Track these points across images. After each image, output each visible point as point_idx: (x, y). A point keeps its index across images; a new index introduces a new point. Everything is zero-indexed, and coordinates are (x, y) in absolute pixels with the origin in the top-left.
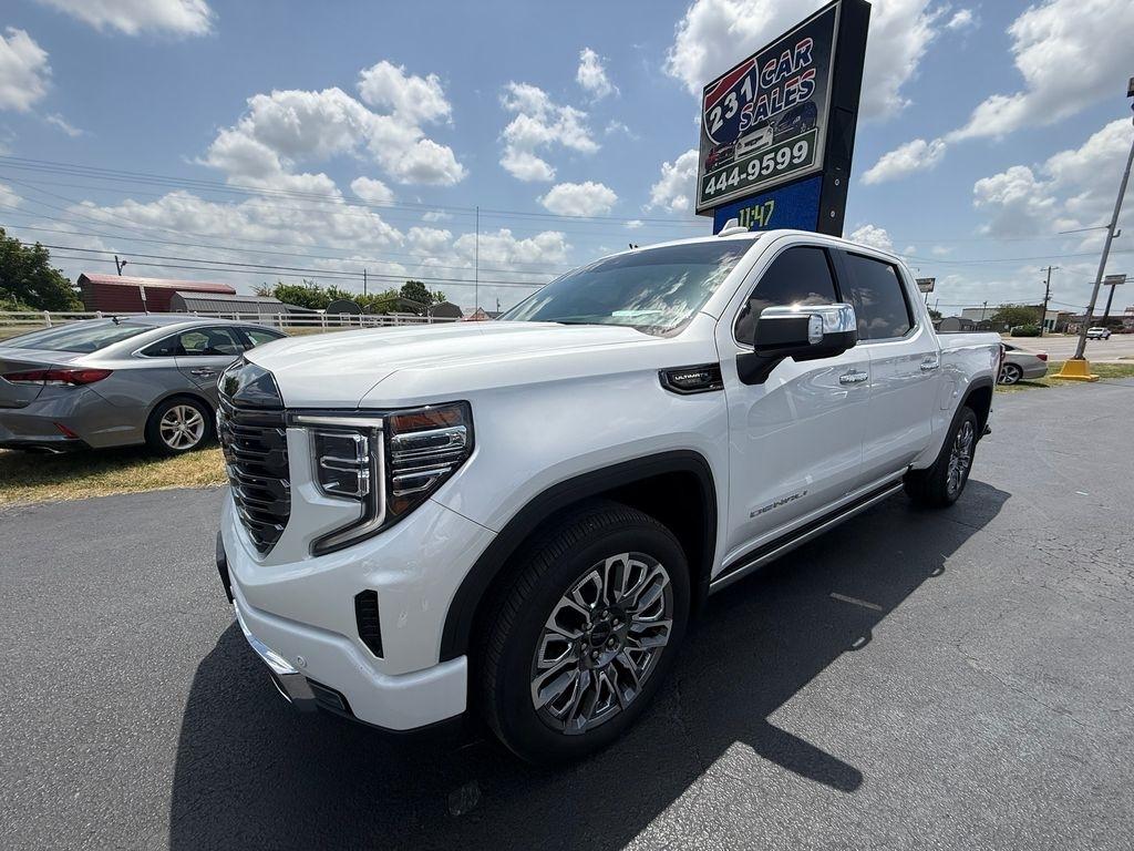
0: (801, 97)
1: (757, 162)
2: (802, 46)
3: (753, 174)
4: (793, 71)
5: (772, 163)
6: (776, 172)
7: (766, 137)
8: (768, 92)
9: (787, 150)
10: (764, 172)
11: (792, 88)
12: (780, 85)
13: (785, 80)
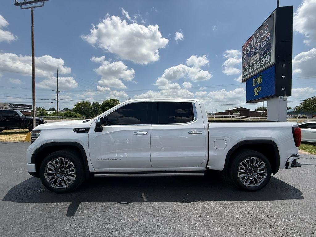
0: (266, 42)
1: (256, 64)
2: (265, 27)
3: (255, 68)
4: (264, 35)
5: (260, 64)
6: (261, 66)
7: (258, 56)
8: (257, 43)
9: (264, 59)
10: (258, 67)
11: (264, 40)
12: (260, 40)
13: (262, 38)
